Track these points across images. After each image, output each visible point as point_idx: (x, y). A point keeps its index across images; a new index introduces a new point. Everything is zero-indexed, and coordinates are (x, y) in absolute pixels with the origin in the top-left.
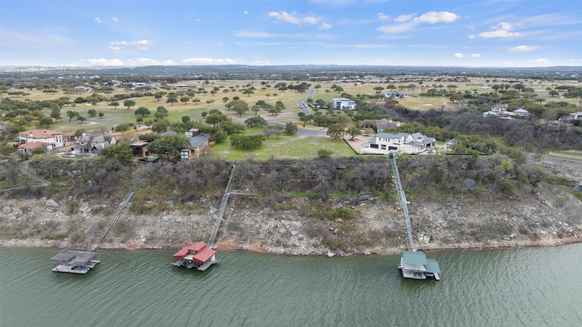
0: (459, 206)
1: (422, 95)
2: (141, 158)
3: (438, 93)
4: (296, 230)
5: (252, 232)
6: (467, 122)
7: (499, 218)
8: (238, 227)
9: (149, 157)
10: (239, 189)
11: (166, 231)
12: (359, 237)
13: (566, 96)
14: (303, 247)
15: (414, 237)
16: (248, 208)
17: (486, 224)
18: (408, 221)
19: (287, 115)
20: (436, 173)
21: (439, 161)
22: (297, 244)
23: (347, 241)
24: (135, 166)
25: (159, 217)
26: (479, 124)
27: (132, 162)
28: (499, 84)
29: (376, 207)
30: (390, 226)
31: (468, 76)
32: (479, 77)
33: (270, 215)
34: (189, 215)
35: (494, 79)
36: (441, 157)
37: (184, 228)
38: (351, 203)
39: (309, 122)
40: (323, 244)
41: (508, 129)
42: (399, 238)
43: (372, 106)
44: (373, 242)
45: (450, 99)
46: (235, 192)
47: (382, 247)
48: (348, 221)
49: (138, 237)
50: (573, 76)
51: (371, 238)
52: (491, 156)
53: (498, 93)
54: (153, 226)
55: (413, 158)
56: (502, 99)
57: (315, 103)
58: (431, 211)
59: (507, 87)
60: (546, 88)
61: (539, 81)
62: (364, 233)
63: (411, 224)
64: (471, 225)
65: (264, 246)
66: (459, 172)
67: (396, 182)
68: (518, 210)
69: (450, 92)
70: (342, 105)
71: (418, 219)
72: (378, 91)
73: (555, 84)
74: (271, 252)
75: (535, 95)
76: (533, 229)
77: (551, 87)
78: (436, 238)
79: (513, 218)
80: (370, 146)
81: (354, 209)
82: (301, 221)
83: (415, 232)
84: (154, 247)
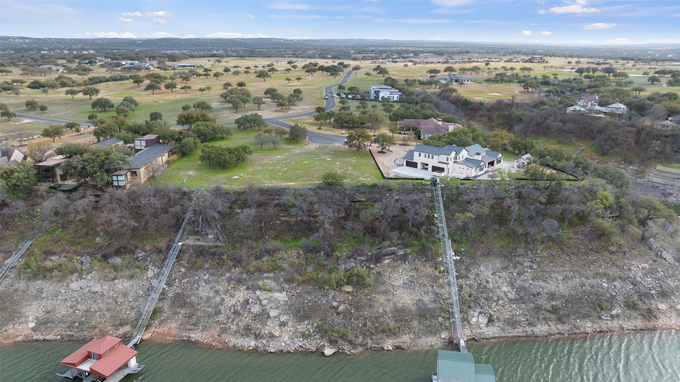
0: (534, 263)
1: (488, 80)
2: (52, 185)
3: (508, 79)
4: (277, 308)
5: (210, 310)
6: (545, 120)
7: (595, 282)
8: (188, 301)
9: (66, 182)
10: (199, 235)
11: (72, 308)
12: (377, 318)
13: (670, 84)
14: (286, 338)
15: (464, 317)
16: (208, 268)
17: (573, 293)
18: (455, 289)
19: (303, 109)
20: (500, 210)
21: (506, 191)
22: (277, 334)
23: (358, 326)
24: (42, 197)
25: (65, 284)
26: (561, 124)
27: (38, 190)
28: (585, 66)
29: (407, 266)
30: (426, 299)
31: (546, 56)
32: (559, 56)
33: (240, 281)
34: (114, 280)
35: (576, 59)
36: (509, 185)
37: (102, 302)
38: (369, 260)
39: (328, 121)
40: (319, 332)
41: (600, 132)
42: (440, 319)
43: (422, 96)
44: (399, 328)
45: (523, 87)
46: (191, 241)
47: (412, 337)
48: (362, 291)
49: (23, 320)
50: (670, 56)
51: (396, 321)
52: (583, 182)
53: (584, 79)
54: (52, 299)
55: (466, 186)
56: (590, 87)
57: (346, 91)
58: (492, 272)
59: (594, 70)
60: (643, 72)
61: (632, 63)
62: (385, 311)
63: (460, 295)
64: (552, 296)
65: (224, 335)
66: (536, 208)
67: (439, 225)
68: (622, 269)
69: (524, 76)
70: (381, 95)
71: (471, 286)
72: (432, 74)
73: (653, 67)
74: (234, 346)
75: (631, 83)
76: (646, 300)
77: (648, 71)
78: (498, 318)
79: (615, 283)
80: (405, 164)
81: (374, 269)
82: (287, 292)
83: (466, 308)
84: (47, 338)
